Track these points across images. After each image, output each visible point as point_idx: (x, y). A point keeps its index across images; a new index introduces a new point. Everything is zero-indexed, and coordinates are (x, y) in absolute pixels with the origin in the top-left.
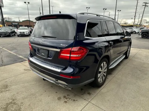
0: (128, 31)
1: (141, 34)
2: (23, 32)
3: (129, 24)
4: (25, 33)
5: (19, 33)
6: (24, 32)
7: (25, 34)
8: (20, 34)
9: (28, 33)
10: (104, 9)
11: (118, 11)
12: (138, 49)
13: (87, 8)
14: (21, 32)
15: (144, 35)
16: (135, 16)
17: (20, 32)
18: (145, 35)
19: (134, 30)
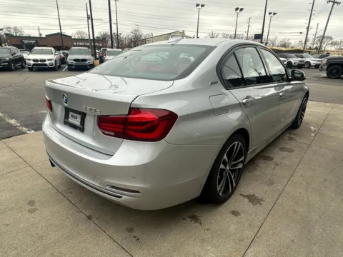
0: (293, 62)
1: (325, 67)
2: (41, 61)
3: (292, 47)
4: (47, 62)
5: (32, 62)
6: (45, 61)
7: (46, 65)
8: (34, 65)
9: (53, 61)
10: (237, 9)
11: (270, 13)
12: (328, 104)
13: (198, 5)
14: (37, 61)
15: (332, 70)
16: (308, 28)
17: (34, 60)
18: (334, 72)
19: (307, 60)
